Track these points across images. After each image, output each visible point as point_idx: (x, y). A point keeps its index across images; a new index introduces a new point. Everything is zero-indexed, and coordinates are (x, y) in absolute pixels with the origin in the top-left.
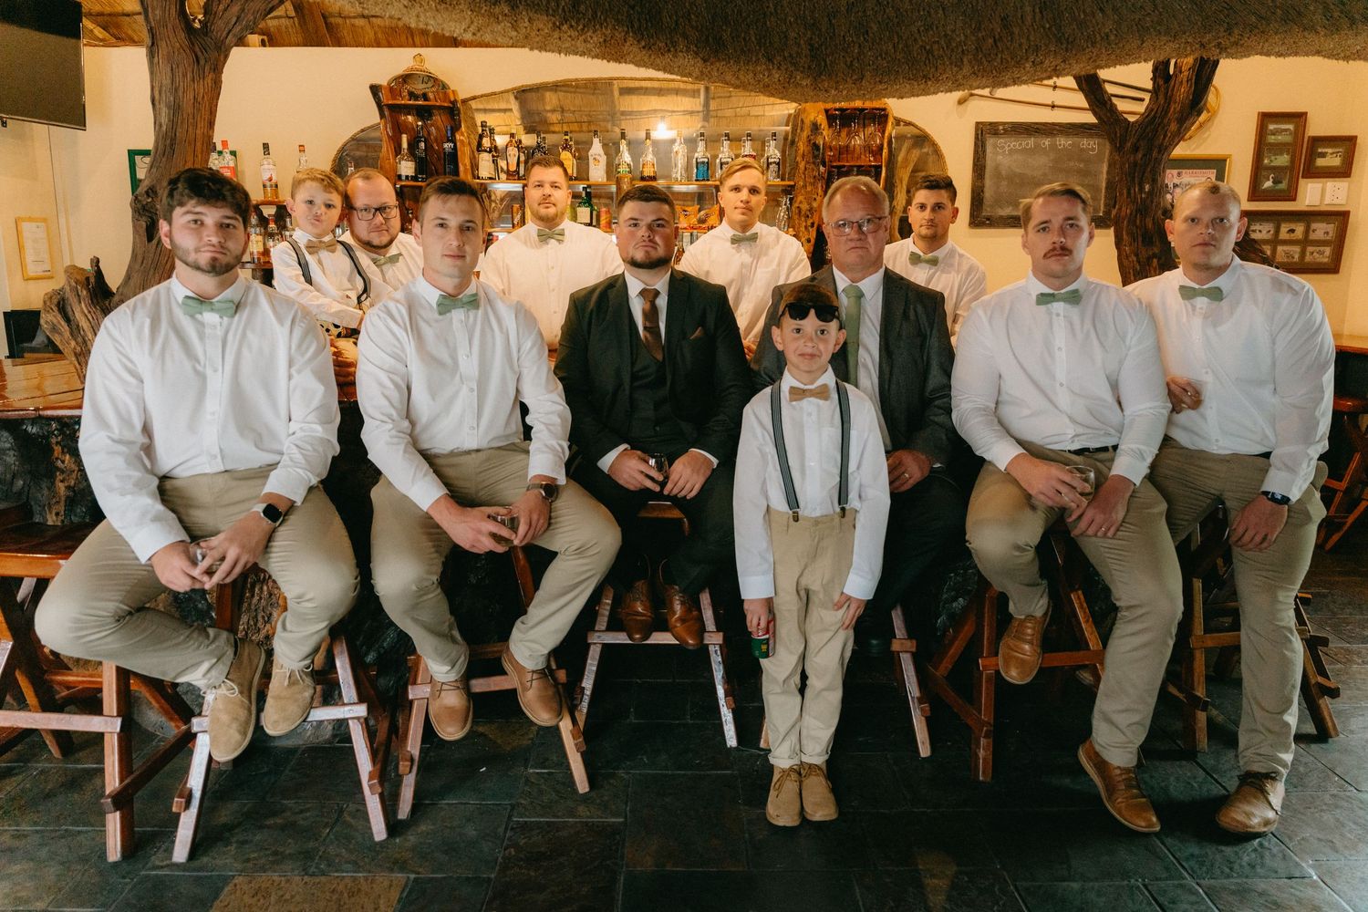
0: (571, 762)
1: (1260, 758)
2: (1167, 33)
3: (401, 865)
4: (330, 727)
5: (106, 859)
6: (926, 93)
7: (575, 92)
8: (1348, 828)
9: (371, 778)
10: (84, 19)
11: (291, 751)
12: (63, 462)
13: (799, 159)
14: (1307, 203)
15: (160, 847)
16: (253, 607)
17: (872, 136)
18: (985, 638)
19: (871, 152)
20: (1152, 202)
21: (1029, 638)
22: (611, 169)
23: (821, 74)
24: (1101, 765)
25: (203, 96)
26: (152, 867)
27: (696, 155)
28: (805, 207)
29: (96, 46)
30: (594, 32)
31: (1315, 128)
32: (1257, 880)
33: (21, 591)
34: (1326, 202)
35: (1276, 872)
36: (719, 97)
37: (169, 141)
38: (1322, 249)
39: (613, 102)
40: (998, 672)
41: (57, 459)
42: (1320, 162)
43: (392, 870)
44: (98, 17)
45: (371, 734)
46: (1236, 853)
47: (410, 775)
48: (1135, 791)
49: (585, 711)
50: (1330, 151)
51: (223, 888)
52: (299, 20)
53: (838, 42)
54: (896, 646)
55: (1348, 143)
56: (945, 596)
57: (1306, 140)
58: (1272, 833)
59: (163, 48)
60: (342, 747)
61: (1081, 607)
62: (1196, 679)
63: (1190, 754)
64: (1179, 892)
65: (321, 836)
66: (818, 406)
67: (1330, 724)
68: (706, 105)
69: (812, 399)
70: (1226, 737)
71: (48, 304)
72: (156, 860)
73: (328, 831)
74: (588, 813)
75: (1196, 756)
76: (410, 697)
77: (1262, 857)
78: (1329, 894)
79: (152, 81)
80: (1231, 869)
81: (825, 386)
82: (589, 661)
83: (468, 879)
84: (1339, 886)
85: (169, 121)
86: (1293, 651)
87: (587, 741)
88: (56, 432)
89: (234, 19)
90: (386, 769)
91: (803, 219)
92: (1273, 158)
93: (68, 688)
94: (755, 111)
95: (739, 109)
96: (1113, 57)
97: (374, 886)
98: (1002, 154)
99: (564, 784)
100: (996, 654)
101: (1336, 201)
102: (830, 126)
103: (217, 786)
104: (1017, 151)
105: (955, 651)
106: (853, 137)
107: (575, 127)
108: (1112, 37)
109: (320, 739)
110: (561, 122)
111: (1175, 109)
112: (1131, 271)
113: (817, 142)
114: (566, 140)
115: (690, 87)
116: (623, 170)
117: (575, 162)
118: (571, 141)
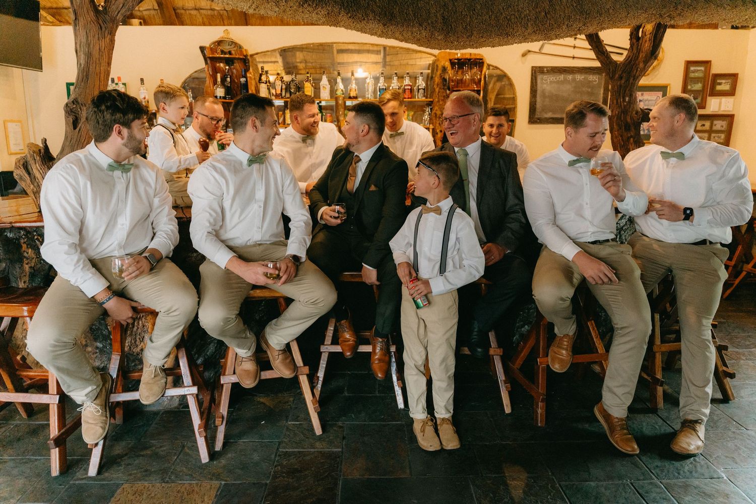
0: (312, 417)
1: (693, 412)
2: (642, 8)
3: (217, 477)
4: (178, 400)
5: (51, 475)
6: (507, 44)
7: (312, 52)
8: (742, 450)
9: (199, 428)
10: (41, 10)
11: (156, 414)
12: (28, 253)
13: (435, 86)
14: (711, 110)
15: (81, 468)
16: (134, 333)
17: (476, 74)
18: (541, 347)
19: (475, 83)
20: (630, 107)
21: (565, 347)
22: (333, 92)
23: (449, 33)
24: (607, 417)
25: (105, 49)
26: (76, 480)
27: (379, 85)
28: (438, 113)
29: (48, 25)
30: (322, 8)
31: (715, 70)
32: (693, 480)
33: (2, 324)
34: (722, 110)
35: (703, 475)
36: (391, 55)
37: (85, 74)
38: (720, 135)
39: (333, 57)
40: (548, 366)
41: (24, 251)
42: (719, 88)
43: (211, 479)
44: (49, 10)
45: (200, 403)
46: (682, 465)
47: (222, 426)
48: (625, 431)
49: (319, 389)
50: (723, 81)
51: (116, 491)
52: (160, 10)
53: (458, 15)
54: (492, 352)
55: (733, 77)
56: (518, 324)
57: (711, 75)
58: (701, 454)
59: (82, 21)
60: (184, 411)
61: (594, 329)
62: (657, 370)
63: (654, 410)
64: (650, 487)
65: (172, 461)
67: (730, 393)
68: (385, 58)
70: (673, 401)
71: (18, 164)
72: (79, 475)
73: (176, 458)
74: (322, 446)
75: (657, 411)
76: (222, 383)
77: (695, 467)
78: (734, 487)
79: (75, 40)
80: (679, 473)
82: (321, 362)
83: (254, 484)
84: (739, 483)
85: (85, 62)
86: (711, 353)
87: (320, 405)
88: (23, 237)
89: (121, 5)
90: (208, 422)
91: (438, 119)
92: (693, 85)
93: (31, 379)
94: (411, 62)
95: (402, 61)
96: (611, 23)
97: (201, 488)
98: (546, 84)
99: (308, 430)
100: (547, 356)
101: (727, 109)
102: (452, 68)
103: (114, 433)
104: (554, 82)
105: (524, 354)
106: (465, 74)
107: (313, 70)
108: (611, 11)
109: (172, 407)
110: (305, 68)
111: (642, 55)
112: (619, 145)
113: (445, 77)
114: (308, 77)
115: (375, 48)
116: (339, 93)
117: (313, 88)
118: (310, 77)
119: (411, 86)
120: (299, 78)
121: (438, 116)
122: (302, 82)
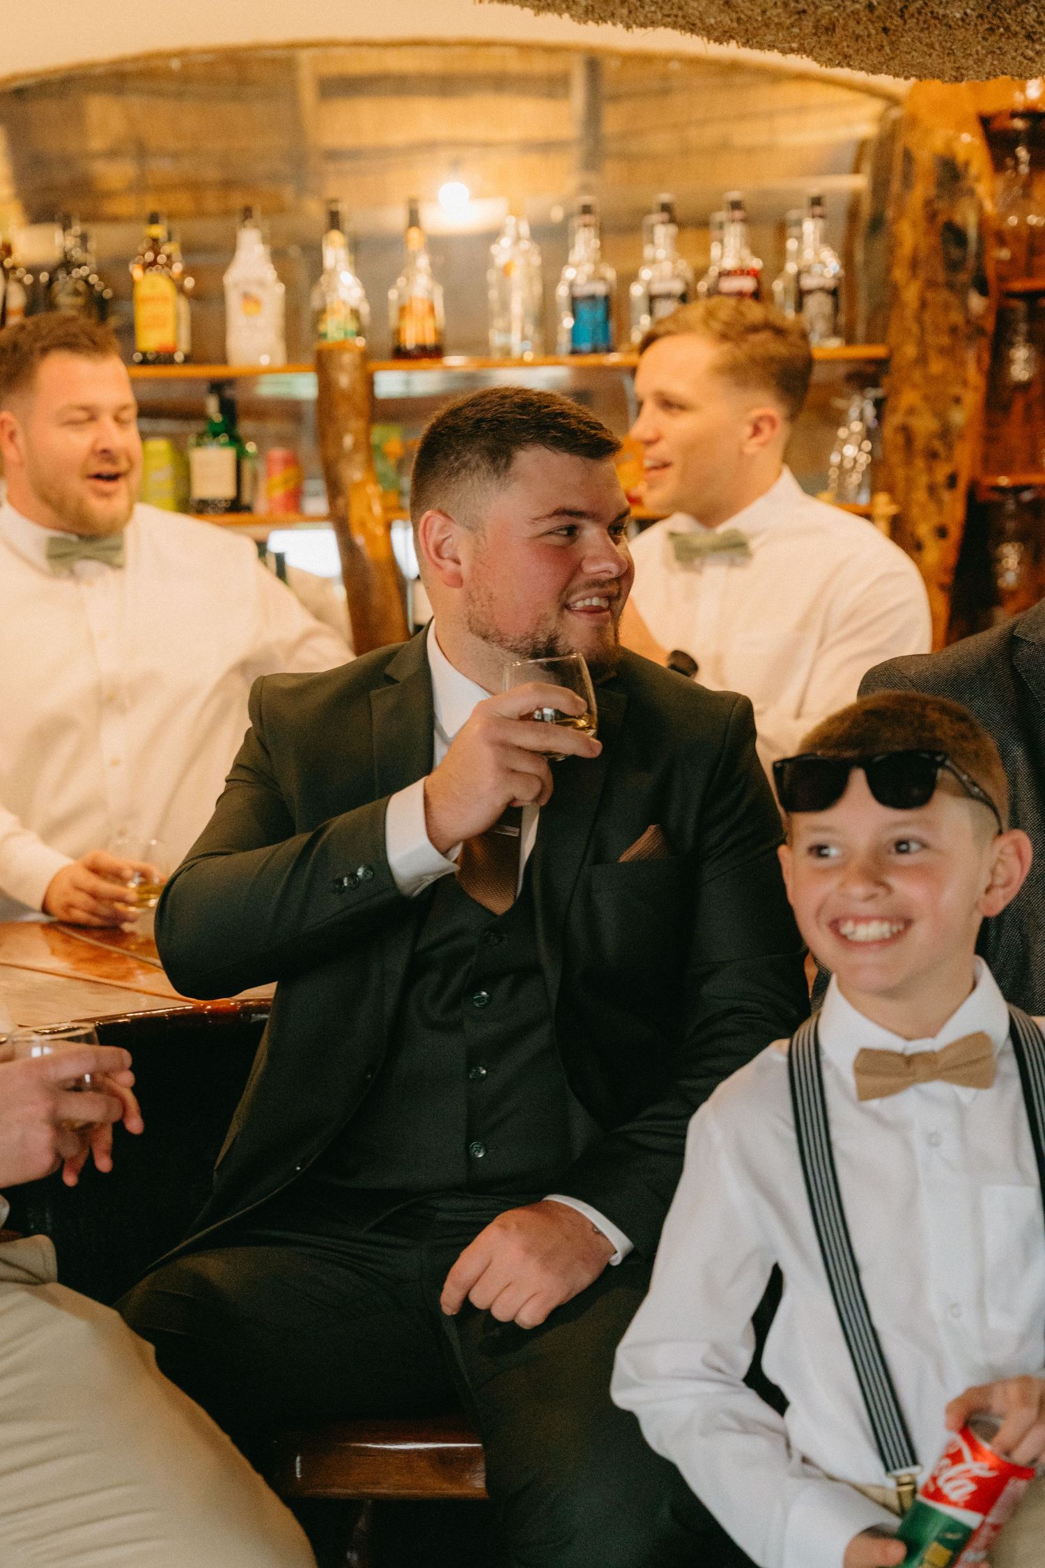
13: (900, 274)
22: (300, 323)
27: (569, 273)
28: (924, 425)
36: (631, 98)
39: (298, 118)
66: (961, 1109)
68: (593, 117)
69: (938, 1088)
81: (979, 1039)
91: (921, 463)
102: (999, 166)
107: (182, 201)
110: (140, 187)
113: (958, 219)
114: (155, 240)
115: (540, 65)
116: (336, 328)
117: (183, 306)
118: (169, 239)
119: (755, 274)
120: (106, 239)
121: (919, 444)
122: (115, 268)
